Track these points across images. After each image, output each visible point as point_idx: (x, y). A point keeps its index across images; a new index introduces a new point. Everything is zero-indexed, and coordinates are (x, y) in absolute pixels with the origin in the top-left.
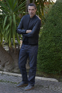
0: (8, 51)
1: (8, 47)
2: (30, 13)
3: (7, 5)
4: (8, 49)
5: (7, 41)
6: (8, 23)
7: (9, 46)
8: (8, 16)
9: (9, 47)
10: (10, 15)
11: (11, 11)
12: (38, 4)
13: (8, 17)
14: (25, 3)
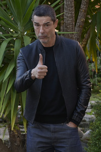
0: (6, 142)
1: (7, 131)
2: (40, 35)
3: (8, 9)
4: (7, 137)
5: (4, 113)
6: (10, 60)
7: (10, 127)
8: (9, 39)
9: (10, 131)
10: (17, 38)
11: (20, 27)
12: (97, 7)
13: (9, 43)
14: (61, 5)
